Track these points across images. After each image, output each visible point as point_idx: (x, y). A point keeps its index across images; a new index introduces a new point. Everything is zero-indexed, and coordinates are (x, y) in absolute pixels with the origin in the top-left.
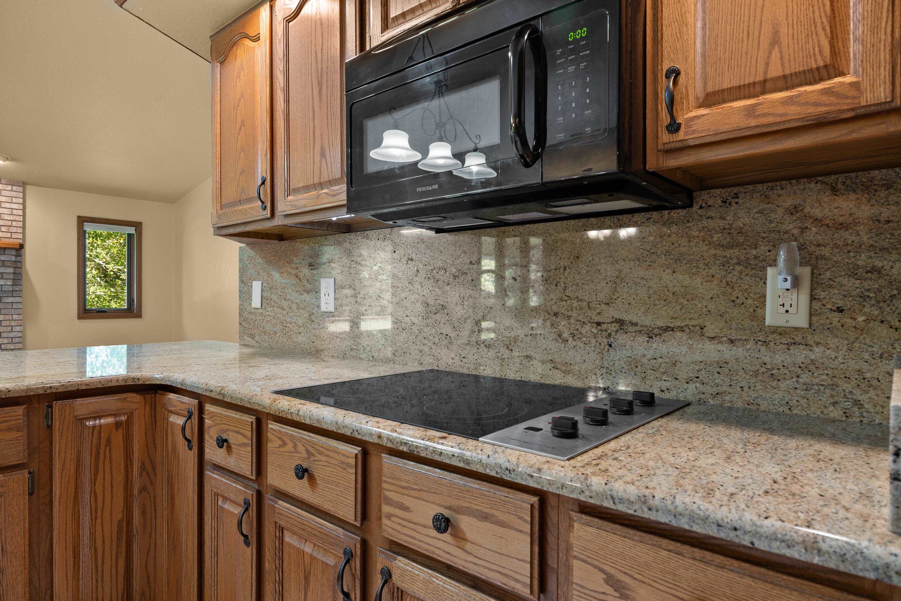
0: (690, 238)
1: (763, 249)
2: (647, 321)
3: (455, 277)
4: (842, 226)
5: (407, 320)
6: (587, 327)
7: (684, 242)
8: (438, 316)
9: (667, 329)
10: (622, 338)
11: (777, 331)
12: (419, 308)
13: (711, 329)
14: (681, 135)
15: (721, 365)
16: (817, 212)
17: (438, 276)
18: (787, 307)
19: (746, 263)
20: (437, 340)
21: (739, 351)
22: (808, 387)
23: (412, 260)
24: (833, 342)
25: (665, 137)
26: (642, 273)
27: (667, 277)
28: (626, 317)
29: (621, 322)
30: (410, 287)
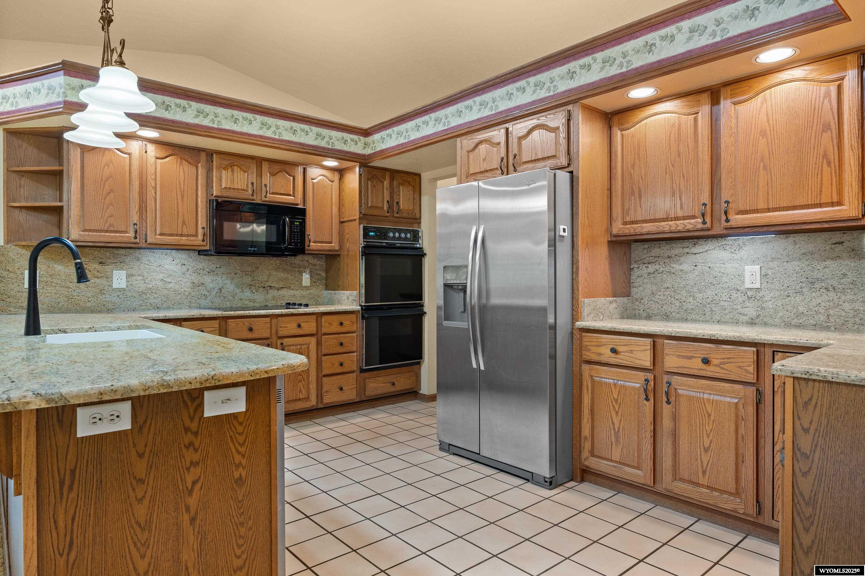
0: (287, 265)
1: (302, 269)
2: (277, 286)
3: (209, 272)
4: (315, 265)
5: (183, 290)
6: (261, 288)
7: (286, 266)
8: (200, 288)
9: (282, 288)
10: (271, 291)
11: (305, 287)
12: (189, 284)
13: (292, 288)
14: (310, 248)
15: (294, 295)
16: (311, 262)
17: (200, 272)
18: (307, 282)
19: (299, 272)
20: (199, 297)
21: (298, 292)
22: (310, 298)
23: (184, 265)
24: (314, 288)
25: (307, 248)
26: (276, 273)
27: (282, 274)
28: (272, 285)
29: (270, 287)
30: (184, 276)
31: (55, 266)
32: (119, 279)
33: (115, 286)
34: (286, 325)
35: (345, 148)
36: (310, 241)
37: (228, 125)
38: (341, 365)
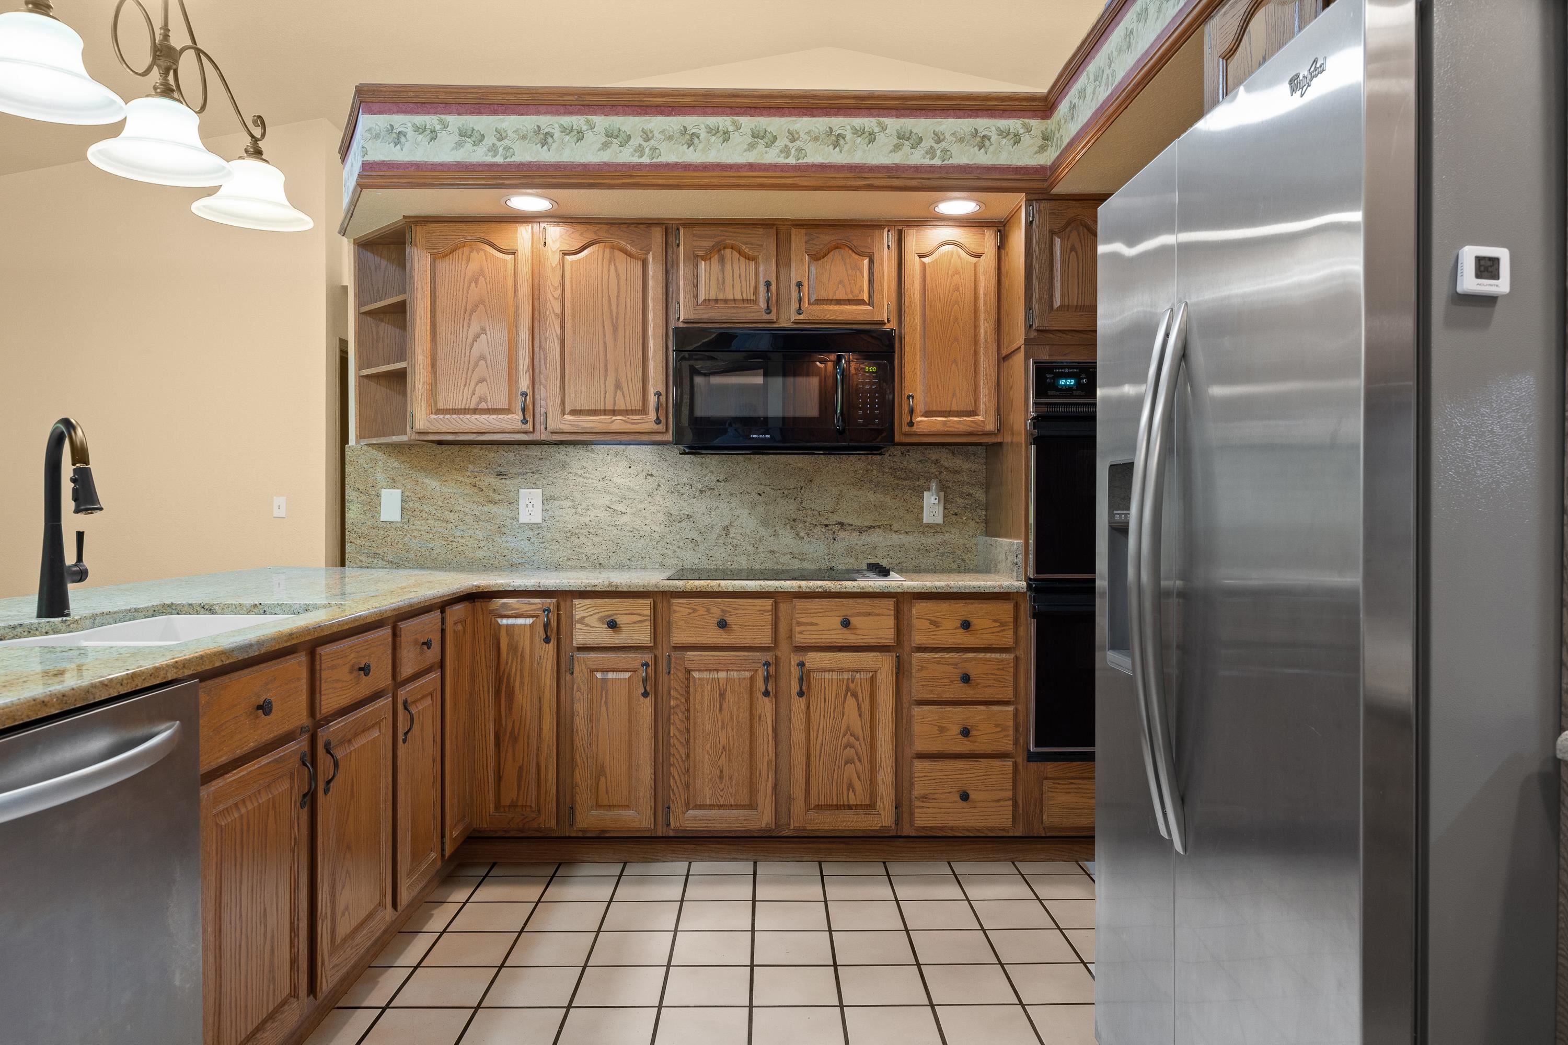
0: (884, 473)
1: (921, 482)
2: (858, 522)
3: (701, 492)
4: (956, 472)
5: (648, 528)
6: (819, 528)
7: (880, 475)
8: (683, 524)
9: (870, 527)
10: (842, 534)
11: (929, 526)
12: (661, 517)
13: (895, 528)
14: (914, 428)
15: (901, 546)
16: (946, 464)
17: (683, 491)
18: (934, 513)
19: (913, 489)
20: (681, 544)
21: (910, 538)
22: (943, 554)
23: (652, 475)
24: (953, 531)
25: (908, 428)
26: (855, 493)
27: (871, 496)
28: (845, 521)
29: (841, 524)
30: (650, 499)
31: (427, 481)
32: (530, 505)
33: (524, 518)
34: (814, 620)
35: (983, 158)
36: (912, 412)
37: (672, 154)
38: (966, 732)
